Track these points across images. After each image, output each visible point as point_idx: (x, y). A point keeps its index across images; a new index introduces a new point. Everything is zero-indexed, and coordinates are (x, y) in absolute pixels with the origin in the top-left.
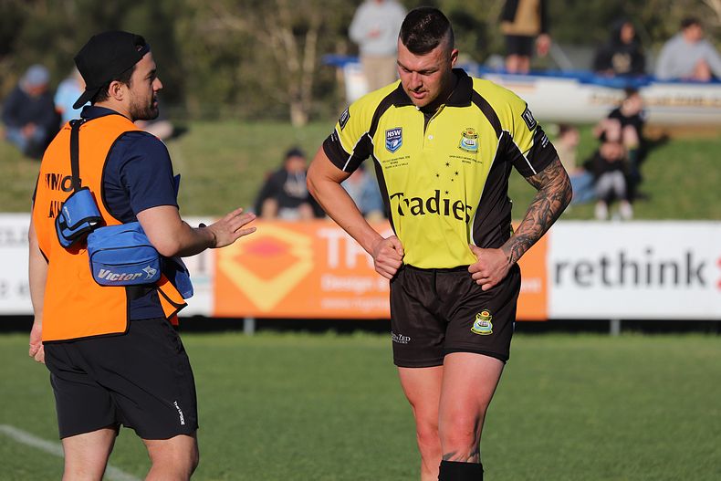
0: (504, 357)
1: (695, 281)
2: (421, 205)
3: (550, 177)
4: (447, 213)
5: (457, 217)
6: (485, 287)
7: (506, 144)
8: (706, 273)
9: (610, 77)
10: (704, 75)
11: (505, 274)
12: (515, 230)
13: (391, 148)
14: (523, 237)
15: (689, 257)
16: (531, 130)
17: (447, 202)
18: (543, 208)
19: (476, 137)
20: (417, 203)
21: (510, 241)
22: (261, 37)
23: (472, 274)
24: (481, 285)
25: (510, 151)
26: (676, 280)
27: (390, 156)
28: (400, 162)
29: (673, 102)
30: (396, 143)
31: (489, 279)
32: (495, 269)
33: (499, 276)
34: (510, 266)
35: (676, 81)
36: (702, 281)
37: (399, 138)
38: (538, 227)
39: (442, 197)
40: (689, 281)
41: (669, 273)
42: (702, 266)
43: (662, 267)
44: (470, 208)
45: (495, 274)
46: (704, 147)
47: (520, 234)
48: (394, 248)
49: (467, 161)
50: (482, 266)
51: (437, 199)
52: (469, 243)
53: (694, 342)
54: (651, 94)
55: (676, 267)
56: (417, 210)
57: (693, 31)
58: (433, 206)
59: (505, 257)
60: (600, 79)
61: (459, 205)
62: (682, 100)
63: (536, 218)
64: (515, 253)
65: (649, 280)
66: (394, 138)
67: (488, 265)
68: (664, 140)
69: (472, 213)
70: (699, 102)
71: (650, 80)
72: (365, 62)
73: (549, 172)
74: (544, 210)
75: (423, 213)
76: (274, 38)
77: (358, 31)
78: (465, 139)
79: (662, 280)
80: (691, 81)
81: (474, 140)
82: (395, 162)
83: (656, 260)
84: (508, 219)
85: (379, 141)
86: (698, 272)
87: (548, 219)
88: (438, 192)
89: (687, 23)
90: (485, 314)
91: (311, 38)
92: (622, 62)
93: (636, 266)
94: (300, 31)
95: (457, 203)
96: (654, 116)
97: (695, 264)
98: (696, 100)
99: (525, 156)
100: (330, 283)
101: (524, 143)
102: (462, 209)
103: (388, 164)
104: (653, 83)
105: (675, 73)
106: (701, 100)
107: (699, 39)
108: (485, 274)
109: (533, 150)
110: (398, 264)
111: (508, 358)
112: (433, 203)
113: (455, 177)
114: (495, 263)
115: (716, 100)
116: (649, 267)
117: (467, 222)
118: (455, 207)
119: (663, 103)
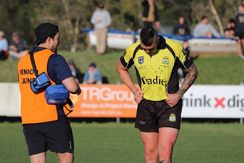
0: (179, 128)
1: (207, 105)
2: (151, 81)
3: (191, 70)
4: (160, 84)
5: (163, 85)
6: (171, 106)
7: (177, 60)
8: (210, 102)
9: (178, 36)
10: (210, 36)
11: (178, 102)
12: (180, 87)
13: (140, 63)
14: (183, 90)
15: (205, 97)
16: (185, 55)
17: (160, 80)
18: (189, 80)
19: (168, 59)
20: (150, 80)
21: (179, 91)
22: (60, 22)
23: (167, 102)
24: (170, 105)
25: (179, 62)
26: (201, 105)
27: (140, 65)
28: (143, 67)
29: (199, 45)
30: (142, 61)
31: (173, 104)
32: (174, 101)
33: (175, 103)
34: (179, 99)
35: (200, 38)
36: (209, 105)
37: (143, 59)
38: (188, 86)
39: (158, 78)
40: (205, 105)
41: (198, 102)
42: (209, 100)
43: (196, 100)
44: (167, 81)
45: (174, 102)
46: (210, 60)
47: (182, 89)
48: (140, 94)
49: (165, 67)
50: (170, 100)
51: (157, 79)
52: (166, 92)
53: (206, 126)
54: (192, 42)
55: (200, 100)
56: (149, 83)
57: (205, 21)
58: (155, 81)
59: (178, 97)
60: (175, 37)
61: (163, 81)
62: (202, 44)
63: (187, 83)
64: (181, 95)
65: (191, 105)
66: (141, 60)
67: (172, 99)
68: (196, 58)
69: (167, 83)
70: (208, 45)
71: (192, 37)
72: (96, 30)
73: (191, 68)
74: (190, 81)
75: (151, 84)
76: (64, 23)
77: (93, 20)
78: (164, 60)
79: (196, 105)
80: (205, 38)
81: (167, 60)
82: (142, 67)
83: (194, 98)
84: (178, 84)
85: (136, 61)
86: (208, 102)
87: (191, 83)
88: (157, 77)
89: (203, 18)
90: (173, 115)
91: (77, 23)
92: (182, 31)
93: (187, 100)
94: (73, 21)
95: (162, 80)
96: (193, 49)
97: (207, 99)
98: (207, 44)
99: (183, 64)
100: (84, 105)
101: (183, 60)
102: (164, 82)
103: (139, 68)
104: (193, 38)
105: (200, 35)
106: (209, 44)
107: (207, 23)
108: (171, 102)
109: (185, 62)
110: (141, 99)
111: (180, 128)
112: (155, 80)
113: (162, 72)
114: (174, 98)
115: (214, 44)
116: (191, 100)
117: (165, 86)
118: (162, 82)
119: (196, 45)
